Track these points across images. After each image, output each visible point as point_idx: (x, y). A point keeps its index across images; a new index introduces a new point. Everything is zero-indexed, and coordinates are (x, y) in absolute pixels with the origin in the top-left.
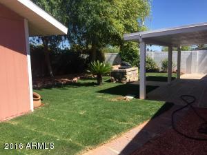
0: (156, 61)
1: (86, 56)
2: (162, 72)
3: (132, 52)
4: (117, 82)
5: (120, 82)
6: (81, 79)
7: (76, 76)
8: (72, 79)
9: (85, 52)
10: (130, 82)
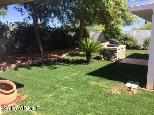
0: (137, 39)
1: (73, 34)
2: (143, 49)
3: (115, 30)
4: (105, 59)
5: (109, 60)
6: (70, 55)
7: (65, 53)
8: (61, 54)
9: (73, 30)
10: (119, 60)
